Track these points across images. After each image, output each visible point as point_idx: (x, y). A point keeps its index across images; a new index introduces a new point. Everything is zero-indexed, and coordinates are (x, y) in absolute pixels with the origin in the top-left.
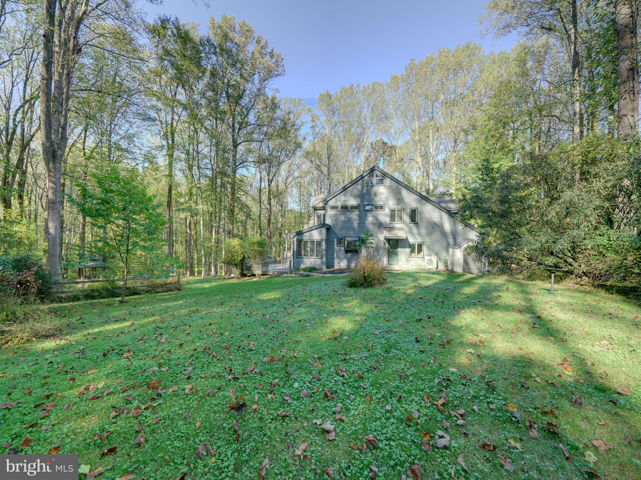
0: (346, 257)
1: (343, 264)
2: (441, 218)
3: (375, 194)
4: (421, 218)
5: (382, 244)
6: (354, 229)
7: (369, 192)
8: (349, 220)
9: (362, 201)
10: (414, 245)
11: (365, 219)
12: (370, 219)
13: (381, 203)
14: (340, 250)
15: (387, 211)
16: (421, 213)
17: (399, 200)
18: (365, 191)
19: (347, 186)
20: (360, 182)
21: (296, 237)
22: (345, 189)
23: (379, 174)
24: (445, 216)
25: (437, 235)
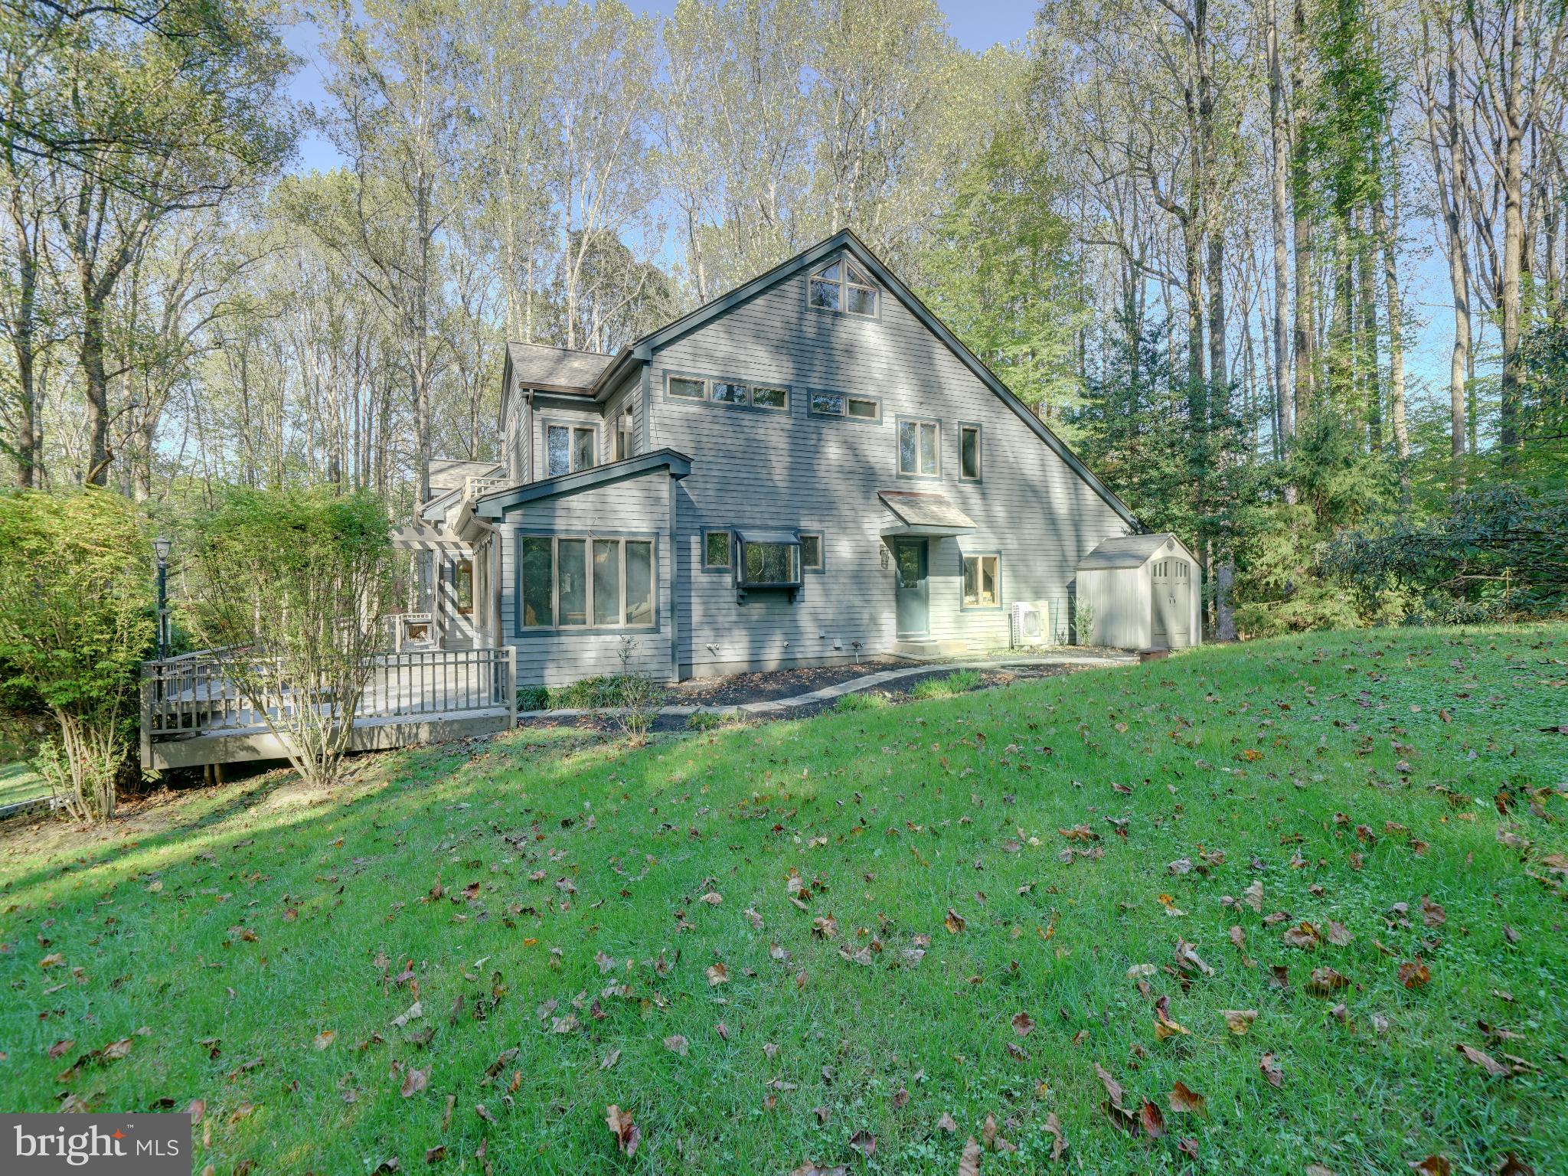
0: (743, 622)
1: (733, 654)
2: (1043, 466)
3: (850, 351)
4: (993, 464)
5: (878, 559)
6: (773, 492)
7: (824, 336)
8: (754, 452)
9: (801, 373)
10: (974, 561)
11: (817, 451)
12: (833, 452)
13: (871, 391)
14: (716, 587)
15: (889, 425)
16: (992, 443)
17: (929, 388)
18: (810, 331)
19: (744, 295)
20: (791, 288)
21: (514, 516)
22: (732, 304)
23: (859, 269)
24: (1054, 462)
25: (1034, 528)
